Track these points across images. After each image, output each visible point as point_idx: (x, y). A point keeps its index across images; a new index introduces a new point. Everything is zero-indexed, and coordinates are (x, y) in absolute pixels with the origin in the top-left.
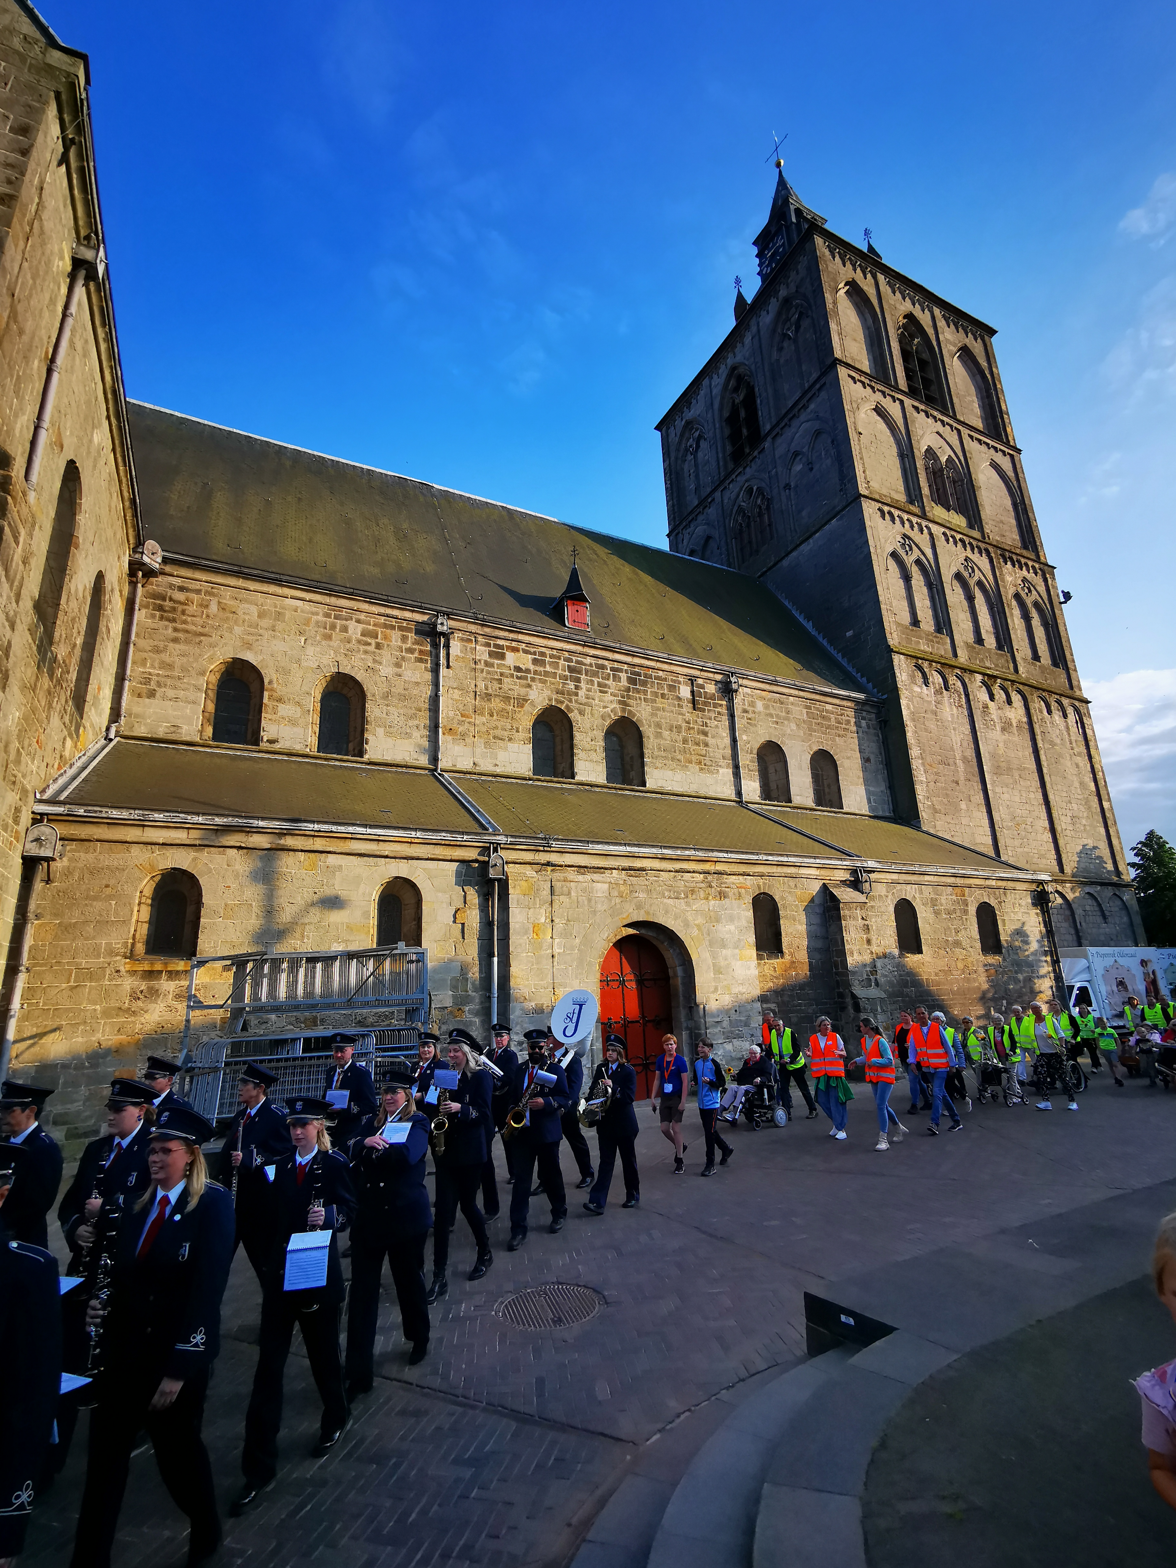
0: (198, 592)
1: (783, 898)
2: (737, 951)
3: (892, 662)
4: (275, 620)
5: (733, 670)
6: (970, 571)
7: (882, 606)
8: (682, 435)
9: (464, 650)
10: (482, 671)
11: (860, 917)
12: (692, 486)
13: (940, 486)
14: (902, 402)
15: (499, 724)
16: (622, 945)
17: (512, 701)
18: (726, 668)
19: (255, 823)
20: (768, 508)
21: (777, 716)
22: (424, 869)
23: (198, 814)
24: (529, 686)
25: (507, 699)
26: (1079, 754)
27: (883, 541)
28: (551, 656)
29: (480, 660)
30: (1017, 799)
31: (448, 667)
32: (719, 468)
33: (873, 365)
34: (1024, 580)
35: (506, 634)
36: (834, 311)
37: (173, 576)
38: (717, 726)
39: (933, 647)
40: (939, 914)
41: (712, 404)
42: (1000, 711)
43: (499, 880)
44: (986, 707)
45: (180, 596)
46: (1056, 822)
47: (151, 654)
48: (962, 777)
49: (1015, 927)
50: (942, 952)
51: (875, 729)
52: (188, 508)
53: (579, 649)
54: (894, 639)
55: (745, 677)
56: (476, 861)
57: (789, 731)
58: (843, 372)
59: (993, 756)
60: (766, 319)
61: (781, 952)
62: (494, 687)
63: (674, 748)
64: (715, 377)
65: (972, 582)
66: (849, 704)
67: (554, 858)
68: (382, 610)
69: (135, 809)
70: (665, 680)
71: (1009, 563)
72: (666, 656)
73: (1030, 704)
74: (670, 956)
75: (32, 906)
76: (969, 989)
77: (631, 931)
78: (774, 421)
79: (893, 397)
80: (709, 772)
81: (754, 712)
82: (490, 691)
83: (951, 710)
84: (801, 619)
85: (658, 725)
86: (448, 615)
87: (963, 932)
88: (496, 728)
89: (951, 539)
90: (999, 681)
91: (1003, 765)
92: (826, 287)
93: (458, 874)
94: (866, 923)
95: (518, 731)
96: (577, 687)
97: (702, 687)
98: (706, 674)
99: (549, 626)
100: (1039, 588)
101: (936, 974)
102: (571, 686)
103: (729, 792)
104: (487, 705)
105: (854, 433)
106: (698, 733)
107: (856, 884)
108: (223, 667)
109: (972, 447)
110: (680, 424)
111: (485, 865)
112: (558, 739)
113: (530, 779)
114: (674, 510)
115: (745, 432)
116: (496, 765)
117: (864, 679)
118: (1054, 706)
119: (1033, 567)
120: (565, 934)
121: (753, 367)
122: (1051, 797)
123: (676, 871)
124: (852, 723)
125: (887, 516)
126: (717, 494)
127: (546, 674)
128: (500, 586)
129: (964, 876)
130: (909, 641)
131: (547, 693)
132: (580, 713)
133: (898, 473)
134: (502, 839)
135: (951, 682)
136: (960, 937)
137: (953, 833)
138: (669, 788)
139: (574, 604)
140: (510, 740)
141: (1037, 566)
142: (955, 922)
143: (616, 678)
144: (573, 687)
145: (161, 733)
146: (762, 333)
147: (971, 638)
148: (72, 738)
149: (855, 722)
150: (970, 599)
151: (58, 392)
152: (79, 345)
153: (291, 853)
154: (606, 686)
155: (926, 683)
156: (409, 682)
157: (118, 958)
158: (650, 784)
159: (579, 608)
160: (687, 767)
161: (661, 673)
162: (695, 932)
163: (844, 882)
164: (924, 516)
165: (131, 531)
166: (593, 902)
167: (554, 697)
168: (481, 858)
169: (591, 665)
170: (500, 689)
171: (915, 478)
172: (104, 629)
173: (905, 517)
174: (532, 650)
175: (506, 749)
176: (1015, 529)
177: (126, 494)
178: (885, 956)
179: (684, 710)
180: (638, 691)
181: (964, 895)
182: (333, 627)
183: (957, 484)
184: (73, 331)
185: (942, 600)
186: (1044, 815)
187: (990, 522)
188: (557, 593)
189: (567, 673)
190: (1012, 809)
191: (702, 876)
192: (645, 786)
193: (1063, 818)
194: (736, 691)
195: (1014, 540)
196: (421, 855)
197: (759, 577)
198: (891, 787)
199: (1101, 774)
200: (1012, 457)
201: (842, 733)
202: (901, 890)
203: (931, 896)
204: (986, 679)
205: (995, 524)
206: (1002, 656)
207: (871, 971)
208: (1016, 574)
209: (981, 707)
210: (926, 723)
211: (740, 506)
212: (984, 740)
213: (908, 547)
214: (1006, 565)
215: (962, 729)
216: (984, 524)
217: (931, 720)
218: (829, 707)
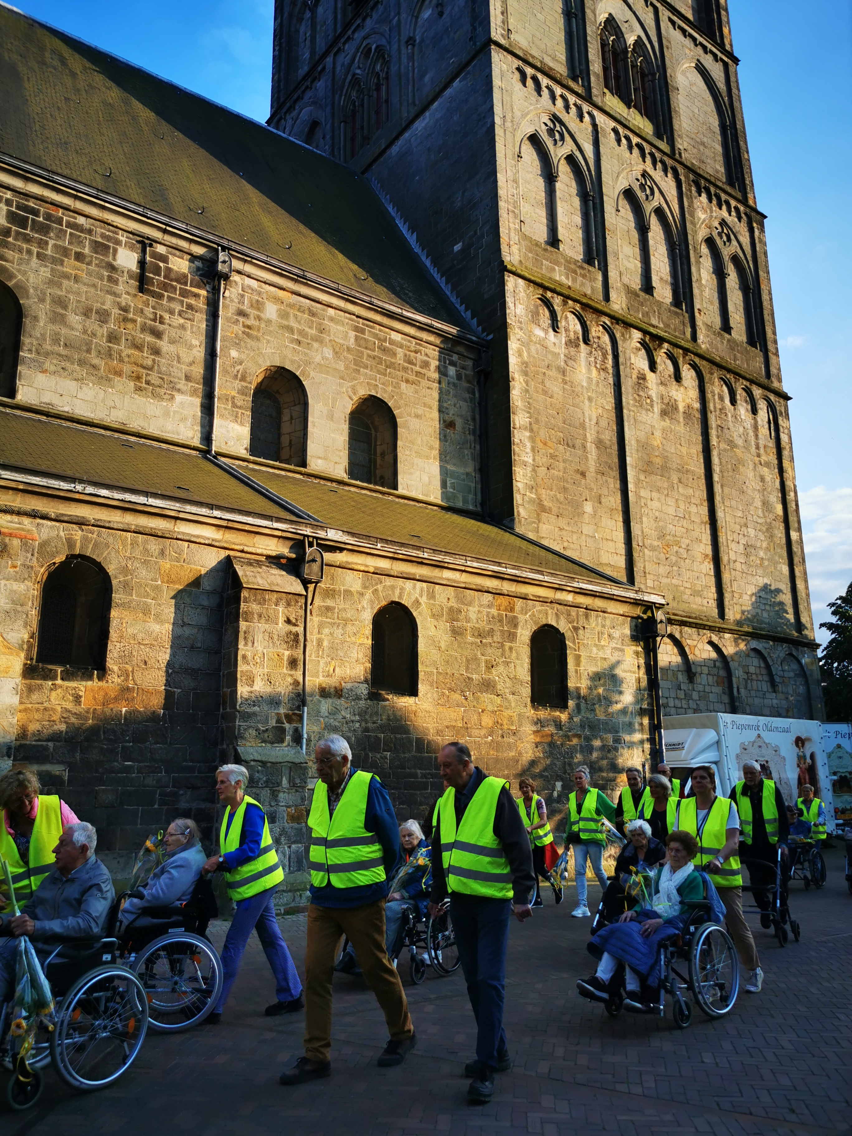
1: (125, 570)
3: (504, 285)
5: (225, 243)
6: (648, 192)
7: (502, 204)
11: (281, 619)
13: (620, 71)
18: (213, 238)
20: (386, 75)
21: (301, 332)
26: (767, 465)
27: (518, 114)
30: (671, 511)
32: (335, 23)
34: (723, 223)
38: (182, 327)
39: (574, 280)
40: (461, 634)
42: (662, 388)
44: (642, 377)
46: (722, 549)
48: (591, 468)
49: (595, 669)
50: (457, 697)
51: (469, 382)
54: (511, 253)
55: (248, 259)
57: (318, 359)
59: (644, 446)
61: (102, 668)
63: (89, 344)
65: (649, 207)
66: (432, 338)
70: (90, 232)
71: (704, 196)
73: (707, 386)
76: (497, 760)
80: (155, 396)
81: (259, 318)
83: (589, 371)
85: (61, 302)
87: (501, 668)
89: (624, 141)
90: (666, 345)
91: (658, 461)
94: (296, 630)
97: (164, 259)
98: (174, 241)
100: (741, 239)
103: (189, 433)
106: (142, 330)
107: (294, 563)
109: (675, 35)
114: (279, 86)
118: (740, 395)
119: (737, 209)
122: (720, 514)
124: (433, 367)
125: (530, 82)
126: (329, 60)
135: (593, 334)
136: (494, 675)
137: (566, 544)
138: (64, 409)
141: (742, 208)
142: (489, 651)
147: (636, 282)
149: (438, 367)
150: (643, 229)
155: (555, 327)
158: (25, 396)
160: (109, 380)
161: (81, 220)
163: (275, 560)
164: (588, 98)
171: (582, 48)
173: (560, 91)
176: (720, 158)
178: (339, 694)
179: (121, 288)
180: (27, 239)
181: (512, 610)
185: (599, 219)
186: (706, 537)
187: (685, 138)
190: (661, 524)
192: (13, 398)
193: (733, 546)
194: (226, 277)
195: (717, 171)
197: (363, 172)
198: (483, 470)
199: (792, 494)
200: (726, 65)
201: (412, 377)
202: (393, 588)
203: (450, 604)
204: (647, 339)
205: (692, 143)
206: (676, 314)
207: (287, 716)
208: (711, 212)
209: (634, 376)
210: (548, 383)
211: (354, 74)
212: (632, 421)
213: (557, 135)
214: (700, 196)
215: (601, 401)
216: (676, 136)
217: (556, 379)
218: (395, 336)
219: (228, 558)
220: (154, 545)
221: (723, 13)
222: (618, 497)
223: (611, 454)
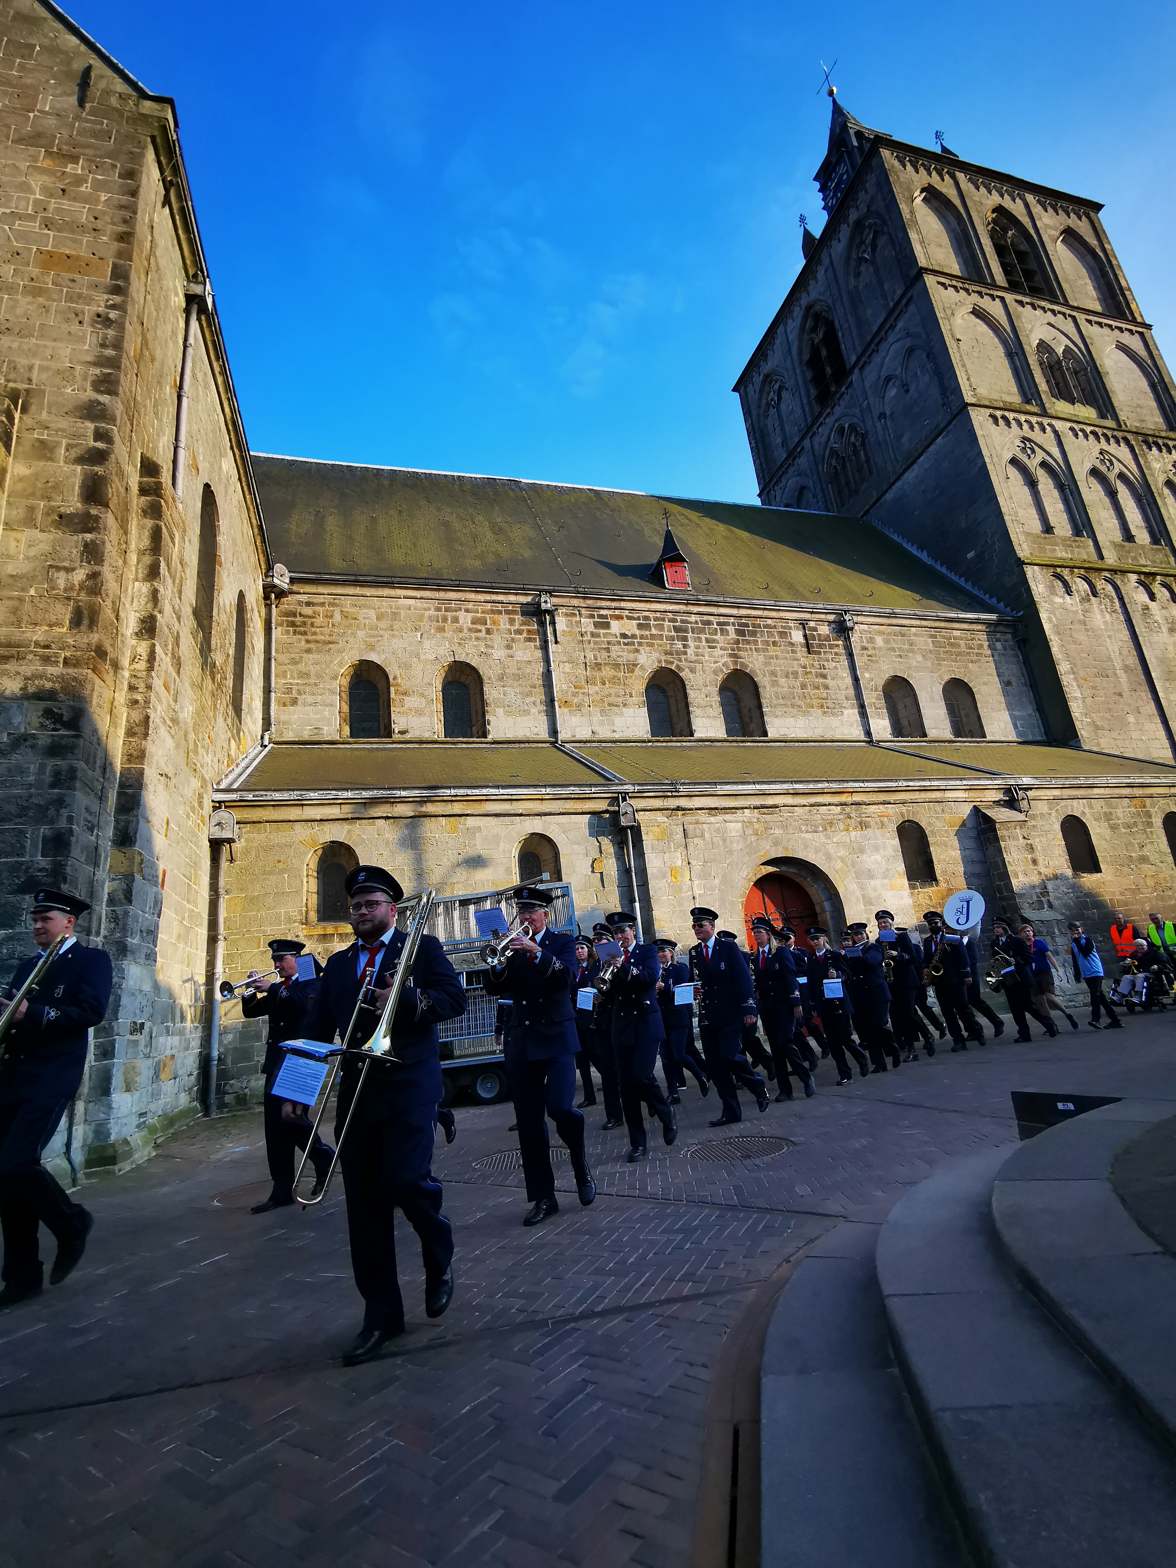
0: (323, 604)
1: (930, 824)
2: (886, 881)
3: (1024, 574)
4: (392, 620)
5: (845, 608)
6: (1108, 464)
7: (1007, 518)
8: (761, 391)
9: (570, 624)
10: (589, 642)
11: (1021, 837)
12: (779, 441)
13: (1060, 380)
14: (1002, 299)
15: (612, 691)
16: (762, 883)
17: (622, 668)
18: (837, 607)
19: (398, 793)
20: (863, 444)
21: (900, 649)
22: (558, 824)
23: (347, 790)
24: (637, 651)
25: (616, 666)
27: (998, 448)
28: (656, 619)
29: (586, 632)
31: (556, 642)
32: (805, 415)
33: (964, 268)
35: (608, 604)
36: (912, 220)
37: (300, 593)
38: (836, 667)
39: (1072, 552)
40: (1117, 828)
41: (790, 350)
42: (1164, 611)
43: (631, 828)
44: (1146, 608)
45: (308, 611)
47: (289, 666)
48: (1125, 687)
50: (1126, 869)
51: (1013, 650)
52: (306, 534)
53: (682, 608)
54: (1023, 550)
55: (859, 613)
56: (607, 811)
57: (914, 664)
58: (930, 281)
59: (1162, 661)
60: (838, 247)
61: (936, 880)
62: (602, 656)
63: (793, 693)
64: (790, 321)
65: (1112, 476)
66: (980, 627)
67: (683, 802)
68: (488, 597)
69: (293, 790)
70: (775, 627)
71: (1154, 449)
72: (773, 602)
74: (815, 892)
75: (222, 883)
77: (771, 869)
78: (859, 349)
79: (992, 296)
80: (833, 714)
81: (874, 648)
82: (599, 660)
83: (1103, 616)
84: (914, 550)
85: (773, 674)
86: (550, 593)
87: (1149, 846)
88: (610, 695)
89: (1080, 434)
90: (1158, 578)
92: (899, 197)
93: (591, 825)
94: (1029, 842)
95: (631, 696)
96: (685, 646)
97: (815, 629)
98: (817, 616)
99: (651, 590)
101: (1122, 894)
102: (679, 645)
103: (858, 733)
104: (598, 674)
105: (952, 341)
106: (817, 677)
107: (1011, 803)
108: (352, 670)
109: (1092, 332)
110: (758, 379)
111: (616, 815)
112: (672, 701)
113: (649, 741)
114: (762, 468)
115: (828, 370)
116: (614, 731)
117: (994, 600)
120: (705, 875)
121: (830, 301)
123: (811, 805)
124: (986, 647)
125: (1001, 421)
126: (806, 443)
127: (653, 637)
128: (597, 561)
129: (1142, 786)
130: (1042, 550)
131: (655, 655)
132: (691, 671)
133: (1007, 374)
134: (629, 788)
135: (1099, 587)
136: (1146, 852)
138: (792, 735)
139: (672, 566)
140: (625, 705)
142: (1138, 836)
143: (724, 632)
144: (681, 646)
145: (306, 736)
146: (835, 263)
147: (1117, 535)
148: (235, 740)
149: (989, 645)
150: (1112, 494)
151: (188, 419)
152: (200, 376)
153: (433, 819)
154: (714, 641)
156: (521, 662)
157: (296, 924)
158: (772, 734)
159: (677, 569)
160: (809, 712)
161: (769, 622)
162: (839, 865)
163: (997, 803)
164: (1044, 414)
165: (261, 556)
166: (728, 842)
167: (663, 658)
168: (611, 809)
169: (696, 622)
170: (609, 657)
171: (1029, 376)
172: (249, 645)
173: (1022, 418)
174: (636, 615)
175: (622, 714)
176: (1157, 412)
177: (254, 522)
178: (1056, 877)
179: (799, 655)
180: (748, 642)
181: (1145, 807)
182: (445, 619)
183: (1079, 375)
184: (194, 362)
185: (1077, 499)
187: (1125, 408)
188: (655, 560)
189: (673, 633)
191: (839, 808)
192: (767, 736)
194: (852, 629)
195: (1157, 423)
196: (552, 811)
197: (863, 516)
198: (1040, 710)
200: (1141, 334)
201: (975, 658)
202: (1066, 806)
203: (1104, 810)
204: (1142, 578)
205: (1130, 409)
206: (1158, 550)
207: (1041, 893)
208: (1164, 459)
209: (1140, 609)
210: (1074, 634)
211: (832, 448)
212: (1148, 644)
213: (1028, 450)
214: (1151, 450)
215: (1118, 636)
216: (1118, 411)
217: (1080, 631)
218: (957, 633)
219: (975, 808)
220: (938, 807)
221: (1127, 293)
222: (1152, 704)
223: (1137, 674)
